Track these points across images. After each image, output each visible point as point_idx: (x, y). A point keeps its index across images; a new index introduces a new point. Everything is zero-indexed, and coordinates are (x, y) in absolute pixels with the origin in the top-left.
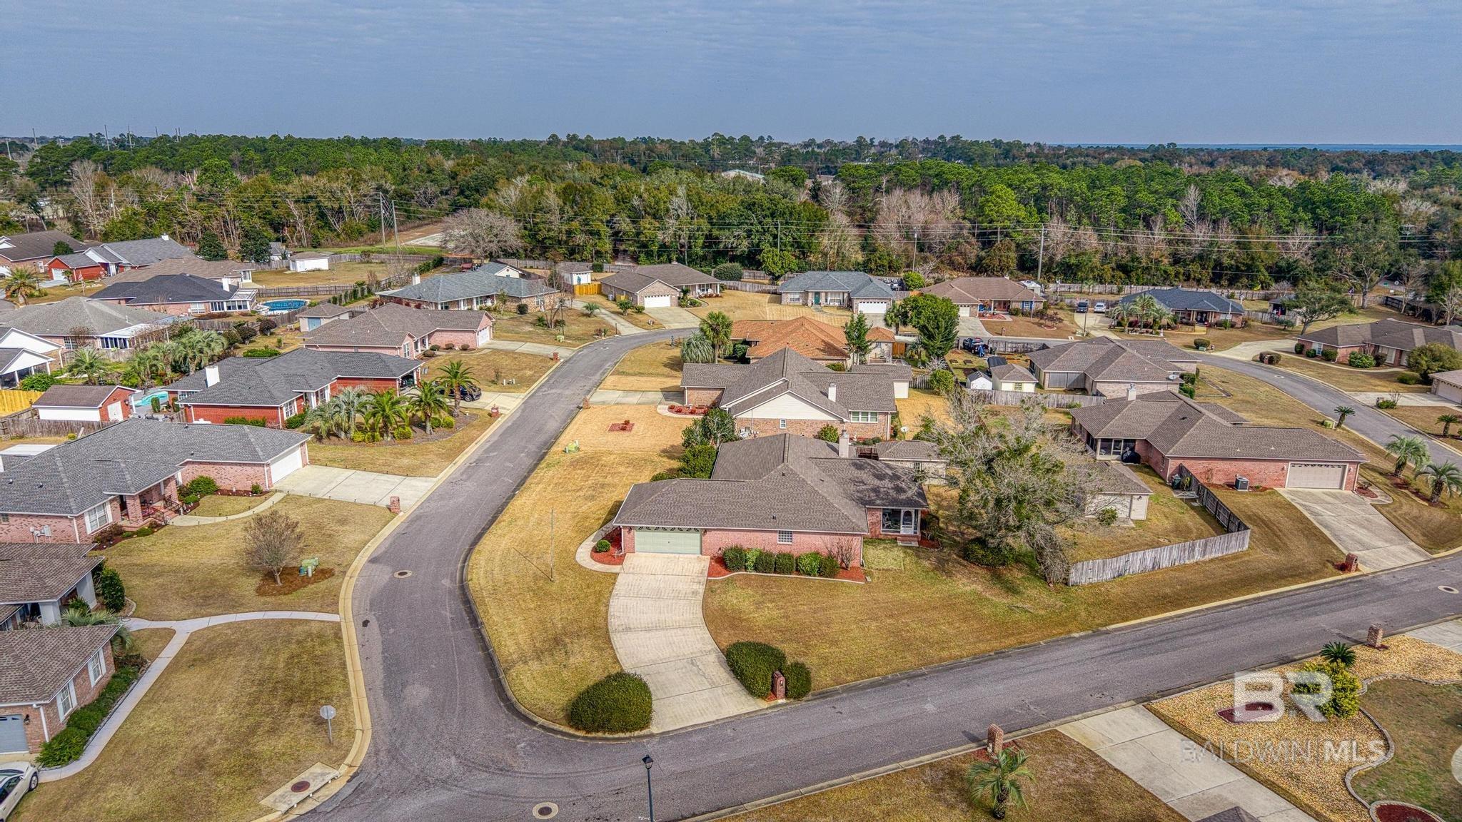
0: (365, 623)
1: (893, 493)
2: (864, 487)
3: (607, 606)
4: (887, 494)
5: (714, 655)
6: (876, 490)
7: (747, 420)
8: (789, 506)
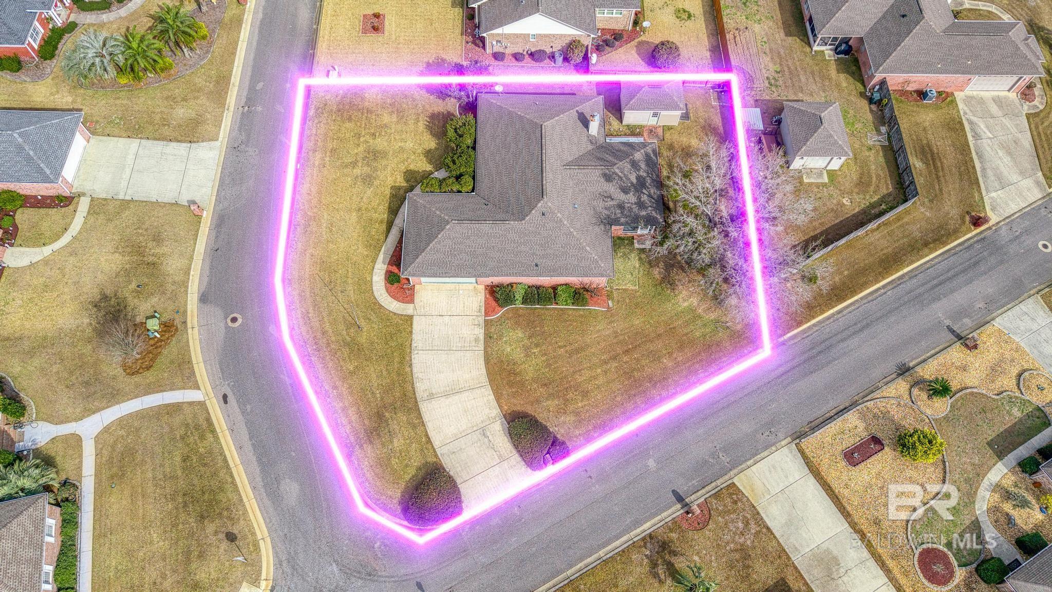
0: (225, 397)
1: (635, 209)
2: (612, 203)
3: (411, 366)
4: (630, 209)
5: (499, 422)
6: (621, 206)
7: (499, 35)
8: (549, 251)
